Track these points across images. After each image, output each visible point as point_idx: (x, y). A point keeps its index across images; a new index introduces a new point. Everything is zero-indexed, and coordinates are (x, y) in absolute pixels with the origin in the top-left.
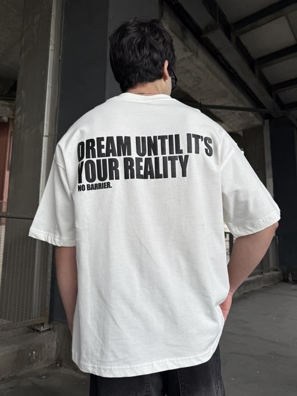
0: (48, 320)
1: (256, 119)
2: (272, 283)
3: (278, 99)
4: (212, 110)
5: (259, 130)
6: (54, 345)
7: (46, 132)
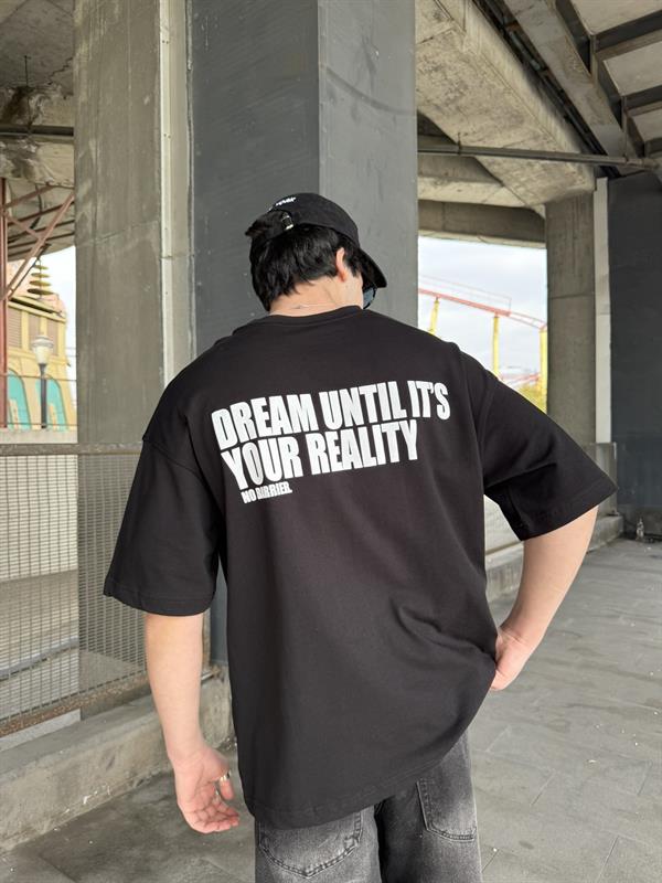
0: (209, 659)
1: (580, 177)
2: (603, 543)
4: (485, 159)
5: (585, 202)
6: (226, 706)
7: (166, 250)
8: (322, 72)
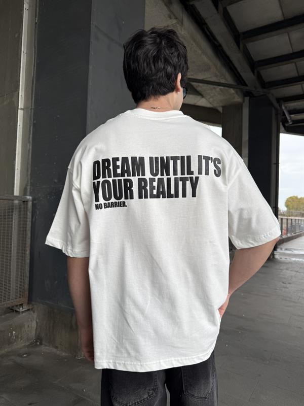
0: (27, 301)
1: (237, 96)
3: (259, 77)
4: (194, 84)
5: (239, 107)
6: (34, 324)
7: (21, 105)
8: (93, 27)
